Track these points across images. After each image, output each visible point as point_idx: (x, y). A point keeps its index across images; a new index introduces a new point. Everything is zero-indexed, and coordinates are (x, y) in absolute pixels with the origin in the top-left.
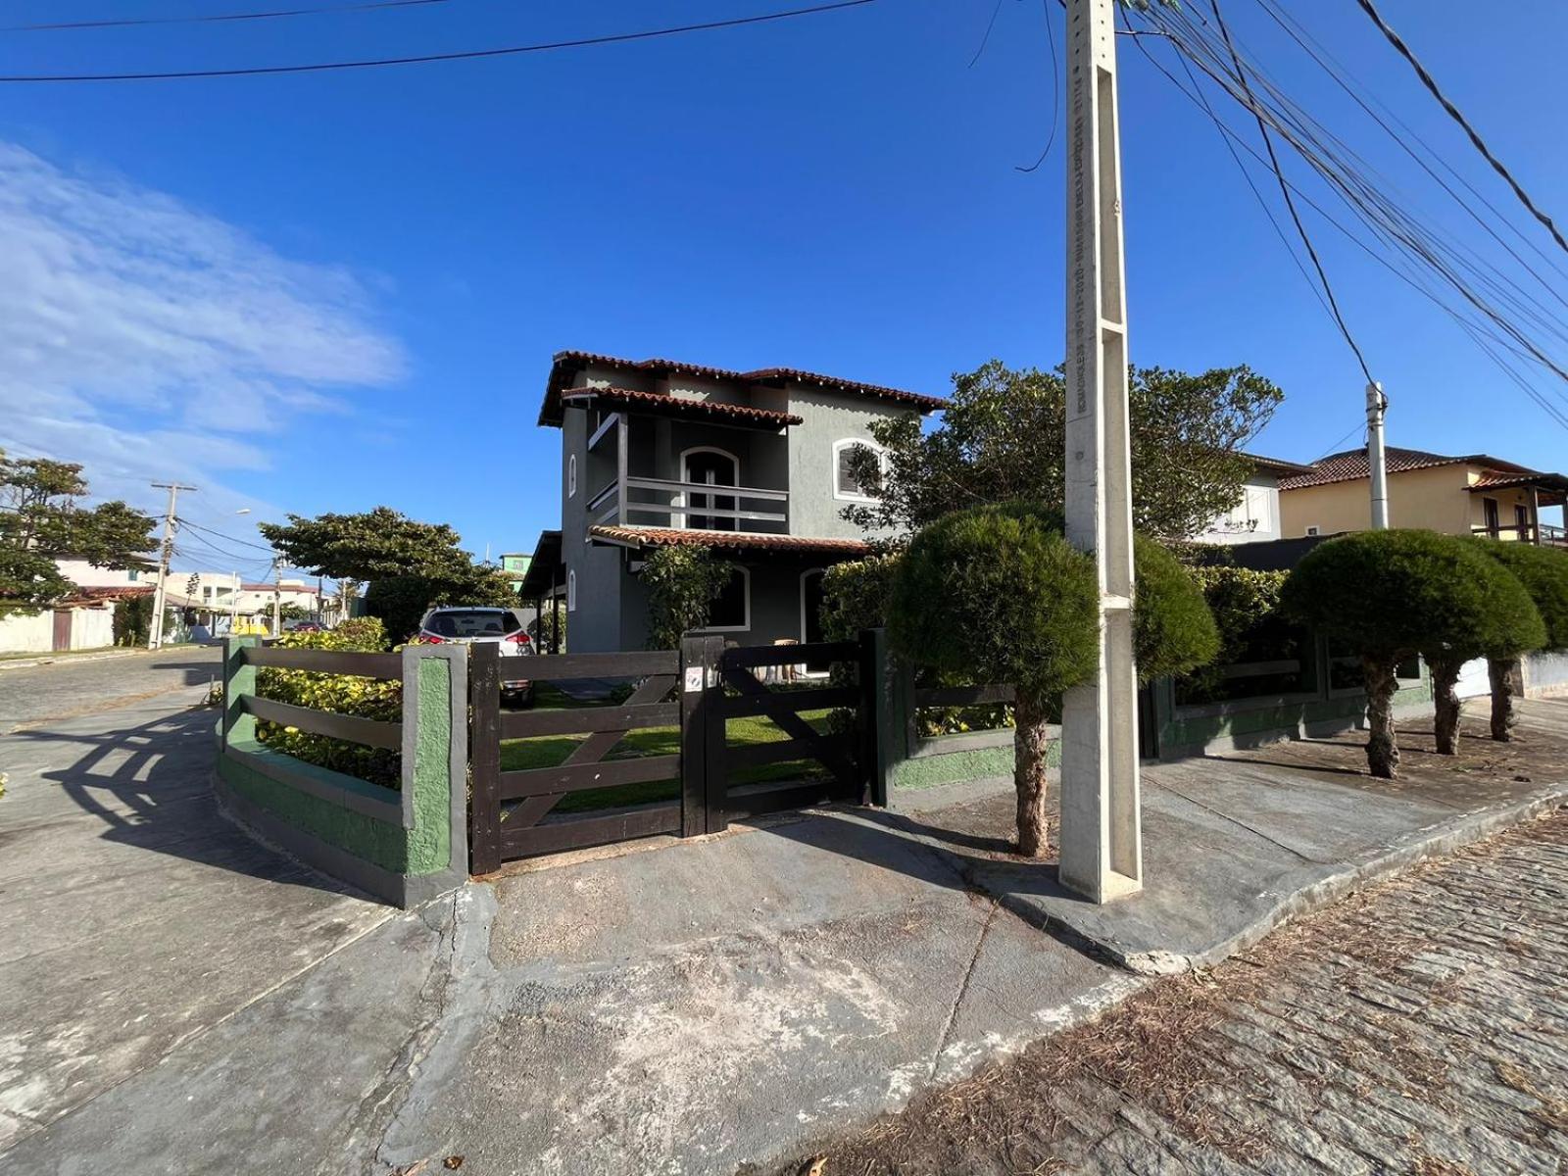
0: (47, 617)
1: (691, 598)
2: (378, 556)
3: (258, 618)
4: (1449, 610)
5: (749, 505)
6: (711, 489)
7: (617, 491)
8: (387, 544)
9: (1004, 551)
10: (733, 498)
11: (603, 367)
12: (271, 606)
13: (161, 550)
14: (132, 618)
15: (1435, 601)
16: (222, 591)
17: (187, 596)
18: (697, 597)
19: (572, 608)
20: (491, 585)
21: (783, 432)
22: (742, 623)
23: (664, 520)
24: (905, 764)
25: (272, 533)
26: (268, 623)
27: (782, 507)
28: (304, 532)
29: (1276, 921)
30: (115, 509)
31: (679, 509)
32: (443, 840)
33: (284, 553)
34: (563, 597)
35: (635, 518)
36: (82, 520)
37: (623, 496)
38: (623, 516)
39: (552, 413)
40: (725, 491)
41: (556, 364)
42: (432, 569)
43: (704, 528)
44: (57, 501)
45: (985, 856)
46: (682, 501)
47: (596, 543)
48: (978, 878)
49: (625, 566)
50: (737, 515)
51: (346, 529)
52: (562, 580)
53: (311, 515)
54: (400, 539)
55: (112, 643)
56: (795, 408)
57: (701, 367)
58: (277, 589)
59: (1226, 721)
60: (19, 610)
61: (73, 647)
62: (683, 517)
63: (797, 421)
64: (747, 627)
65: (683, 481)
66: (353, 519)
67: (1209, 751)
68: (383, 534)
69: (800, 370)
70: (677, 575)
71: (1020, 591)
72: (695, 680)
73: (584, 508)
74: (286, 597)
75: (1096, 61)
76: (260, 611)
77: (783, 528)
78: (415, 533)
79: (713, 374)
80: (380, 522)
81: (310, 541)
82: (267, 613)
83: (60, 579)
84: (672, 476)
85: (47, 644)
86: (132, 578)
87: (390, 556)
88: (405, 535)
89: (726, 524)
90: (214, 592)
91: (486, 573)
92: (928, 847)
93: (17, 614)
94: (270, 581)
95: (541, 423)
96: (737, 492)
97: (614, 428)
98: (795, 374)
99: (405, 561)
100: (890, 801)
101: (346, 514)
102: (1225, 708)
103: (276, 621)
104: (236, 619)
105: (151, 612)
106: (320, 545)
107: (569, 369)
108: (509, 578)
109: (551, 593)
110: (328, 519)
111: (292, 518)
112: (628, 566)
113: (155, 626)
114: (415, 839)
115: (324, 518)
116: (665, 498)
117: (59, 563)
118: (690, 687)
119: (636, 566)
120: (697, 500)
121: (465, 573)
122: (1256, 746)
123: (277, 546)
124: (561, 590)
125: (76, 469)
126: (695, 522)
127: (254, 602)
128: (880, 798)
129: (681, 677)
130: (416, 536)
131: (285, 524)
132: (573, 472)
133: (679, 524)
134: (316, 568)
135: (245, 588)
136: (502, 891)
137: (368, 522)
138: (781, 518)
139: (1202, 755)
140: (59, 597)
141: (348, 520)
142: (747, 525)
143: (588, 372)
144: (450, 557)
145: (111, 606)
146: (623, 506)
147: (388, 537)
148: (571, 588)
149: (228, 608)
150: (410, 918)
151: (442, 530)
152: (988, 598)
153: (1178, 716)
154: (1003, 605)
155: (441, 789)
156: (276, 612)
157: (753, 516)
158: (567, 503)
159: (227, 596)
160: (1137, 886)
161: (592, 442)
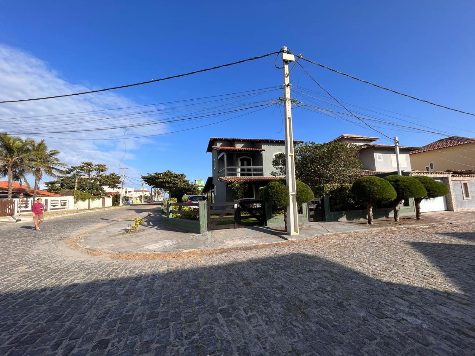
0: (101, 199)
1: (240, 192)
2: (168, 183)
3: (138, 199)
4: (371, 192)
5: (254, 170)
6: (246, 167)
7: (224, 169)
8: (170, 179)
9: (276, 187)
10: (251, 169)
11: (220, 140)
12: (141, 196)
13: (121, 183)
14: (116, 199)
15: (368, 191)
16: (130, 192)
17: (125, 194)
18: (241, 192)
19: (216, 195)
20: (194, 189)
21: (261, 153)
22: (253, 197)
23: (235, 175)
24: (270, 219)
25: (144, 178)
26: (141, 200)
27: (262, 170)
28: (151, 177)
29: (315, 237)
30: (113, 174)
31: (238, 172)
32: (204, 226)
33: (146, 182)
34: (213, 192)
35: (228, 175)
36: (107, 177)
37: (226, 170)
38: (226, 175)
39: (210, 150)
40: (249, 167)
41: (210, 140)
42: (181, 185)
43: (244, 176)
44: (101, 173)
45: (280, 232)
46: (239, 170)
47: (221, 181)
48: (277, 234)
49: (227, 186)
50: (252, 173)
51: (161, 176)
52: (213, 188)
53: (152, 173)
54: (173, 178)
55: (112, 205)
56: (264, 147)
57: (242, 138)
58: (143, 191)
59: (344, 215)
60: (97, 198)
61: (105, 206)
62: (240, 174)
63: (264, 150)
64: (254, 198)
65: (239, 166)
66: (162, 173)
67: (339, 220)
68: (169, 177)
69: (264, 139)
70: (237, 188)
71: (277, 192)
72: (236, 206)
73: (217, 172)
74: (145, 193)
75: (288, 116)
76: (139, 197)
77: (262, 175)
78: (176, 176)
79: (245, 140)
80: (168, 174)
81: (152, 179)
82: (141, 197)
83: (104, 191)
84: (236, 165)
85: (101, 206)
86: (114, 190)
87: (171, 182)
88: (174, 177)
89: (250, 175)
90: (128, 192)
91: (193, 186)
92: (272, 231)
93: (96, 199)
94: (142, 189)
95: (207, 152)
96: (252, 167)
97: (223, 156)
98: (263, 140)
99: (174, 184)
100: (268, 225)
101: (160, 173)
102: (344, 212)
103: (143, 199)
104: (134, 199)
105: (120, 198)
106: (155, 180)
107: (213, 142)
108: (198, 186)
109: (210, 191)
110: (156, 174)
111: (148, 174)
112: (228, 186)
113: (121, 201)
114: (201, 226)
115: (155, 174)
116: (235, 170)
117: (104, 187)
118: (235, 207)
119: (229, 186)
120: (242, 170)
121: (188, 186)
122: (353, 220)
123: (144, 181)
124: (213, 190)
125: (105, 165)
126: (242, 175)
127: (138, 194)
128: (266, 225)
129: (234, 206)
130: (176, 177)
131: (147, 175)
132: (215, 163)
133: (239, 176)
134: (153, 186)
135: (135, 191)
136: (212, 233)
137: (165, 174)
138: (262, 173)
139: (338, 221)
140: (103, 195)
141: (161, 174)
142: (254, 175)
143: (218, 141)
144: (184, 182)
145: (111, 197)
146: (226, 172)
147: (170, 177)
148: (215, 189)
149: (132, 196)
150: (201, 235)
151: (182, 175)
152: (273, 194)
153: (331, 213)
154: (275, 194)
155: (204, 219)
156: (143, 197)
157: (255, 173)
158: (213, 170)
159: (130, 193)
160: (298, 234)
161: (219, 157)
